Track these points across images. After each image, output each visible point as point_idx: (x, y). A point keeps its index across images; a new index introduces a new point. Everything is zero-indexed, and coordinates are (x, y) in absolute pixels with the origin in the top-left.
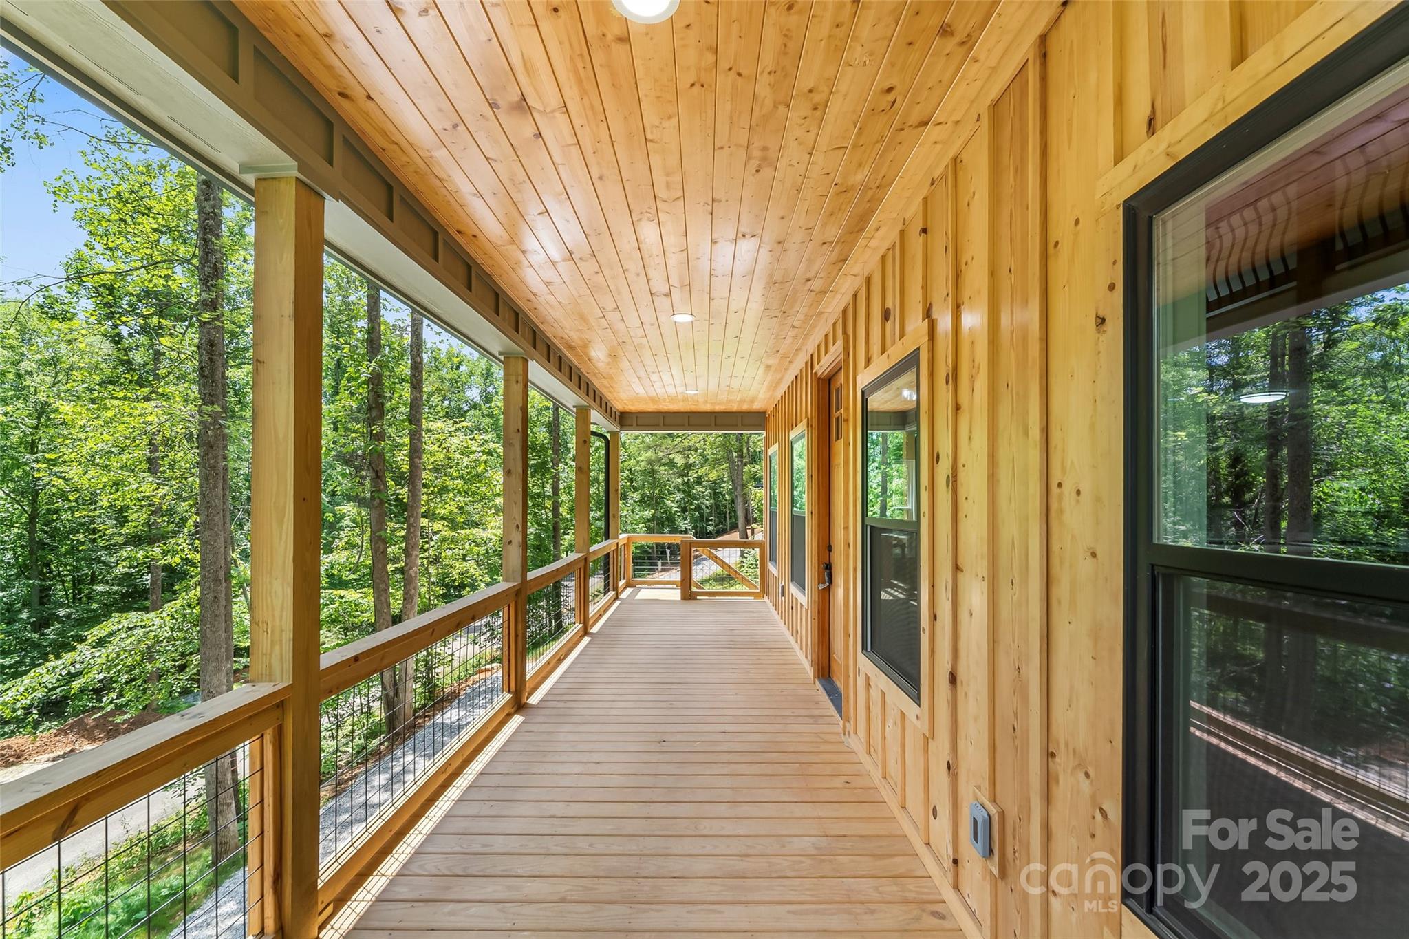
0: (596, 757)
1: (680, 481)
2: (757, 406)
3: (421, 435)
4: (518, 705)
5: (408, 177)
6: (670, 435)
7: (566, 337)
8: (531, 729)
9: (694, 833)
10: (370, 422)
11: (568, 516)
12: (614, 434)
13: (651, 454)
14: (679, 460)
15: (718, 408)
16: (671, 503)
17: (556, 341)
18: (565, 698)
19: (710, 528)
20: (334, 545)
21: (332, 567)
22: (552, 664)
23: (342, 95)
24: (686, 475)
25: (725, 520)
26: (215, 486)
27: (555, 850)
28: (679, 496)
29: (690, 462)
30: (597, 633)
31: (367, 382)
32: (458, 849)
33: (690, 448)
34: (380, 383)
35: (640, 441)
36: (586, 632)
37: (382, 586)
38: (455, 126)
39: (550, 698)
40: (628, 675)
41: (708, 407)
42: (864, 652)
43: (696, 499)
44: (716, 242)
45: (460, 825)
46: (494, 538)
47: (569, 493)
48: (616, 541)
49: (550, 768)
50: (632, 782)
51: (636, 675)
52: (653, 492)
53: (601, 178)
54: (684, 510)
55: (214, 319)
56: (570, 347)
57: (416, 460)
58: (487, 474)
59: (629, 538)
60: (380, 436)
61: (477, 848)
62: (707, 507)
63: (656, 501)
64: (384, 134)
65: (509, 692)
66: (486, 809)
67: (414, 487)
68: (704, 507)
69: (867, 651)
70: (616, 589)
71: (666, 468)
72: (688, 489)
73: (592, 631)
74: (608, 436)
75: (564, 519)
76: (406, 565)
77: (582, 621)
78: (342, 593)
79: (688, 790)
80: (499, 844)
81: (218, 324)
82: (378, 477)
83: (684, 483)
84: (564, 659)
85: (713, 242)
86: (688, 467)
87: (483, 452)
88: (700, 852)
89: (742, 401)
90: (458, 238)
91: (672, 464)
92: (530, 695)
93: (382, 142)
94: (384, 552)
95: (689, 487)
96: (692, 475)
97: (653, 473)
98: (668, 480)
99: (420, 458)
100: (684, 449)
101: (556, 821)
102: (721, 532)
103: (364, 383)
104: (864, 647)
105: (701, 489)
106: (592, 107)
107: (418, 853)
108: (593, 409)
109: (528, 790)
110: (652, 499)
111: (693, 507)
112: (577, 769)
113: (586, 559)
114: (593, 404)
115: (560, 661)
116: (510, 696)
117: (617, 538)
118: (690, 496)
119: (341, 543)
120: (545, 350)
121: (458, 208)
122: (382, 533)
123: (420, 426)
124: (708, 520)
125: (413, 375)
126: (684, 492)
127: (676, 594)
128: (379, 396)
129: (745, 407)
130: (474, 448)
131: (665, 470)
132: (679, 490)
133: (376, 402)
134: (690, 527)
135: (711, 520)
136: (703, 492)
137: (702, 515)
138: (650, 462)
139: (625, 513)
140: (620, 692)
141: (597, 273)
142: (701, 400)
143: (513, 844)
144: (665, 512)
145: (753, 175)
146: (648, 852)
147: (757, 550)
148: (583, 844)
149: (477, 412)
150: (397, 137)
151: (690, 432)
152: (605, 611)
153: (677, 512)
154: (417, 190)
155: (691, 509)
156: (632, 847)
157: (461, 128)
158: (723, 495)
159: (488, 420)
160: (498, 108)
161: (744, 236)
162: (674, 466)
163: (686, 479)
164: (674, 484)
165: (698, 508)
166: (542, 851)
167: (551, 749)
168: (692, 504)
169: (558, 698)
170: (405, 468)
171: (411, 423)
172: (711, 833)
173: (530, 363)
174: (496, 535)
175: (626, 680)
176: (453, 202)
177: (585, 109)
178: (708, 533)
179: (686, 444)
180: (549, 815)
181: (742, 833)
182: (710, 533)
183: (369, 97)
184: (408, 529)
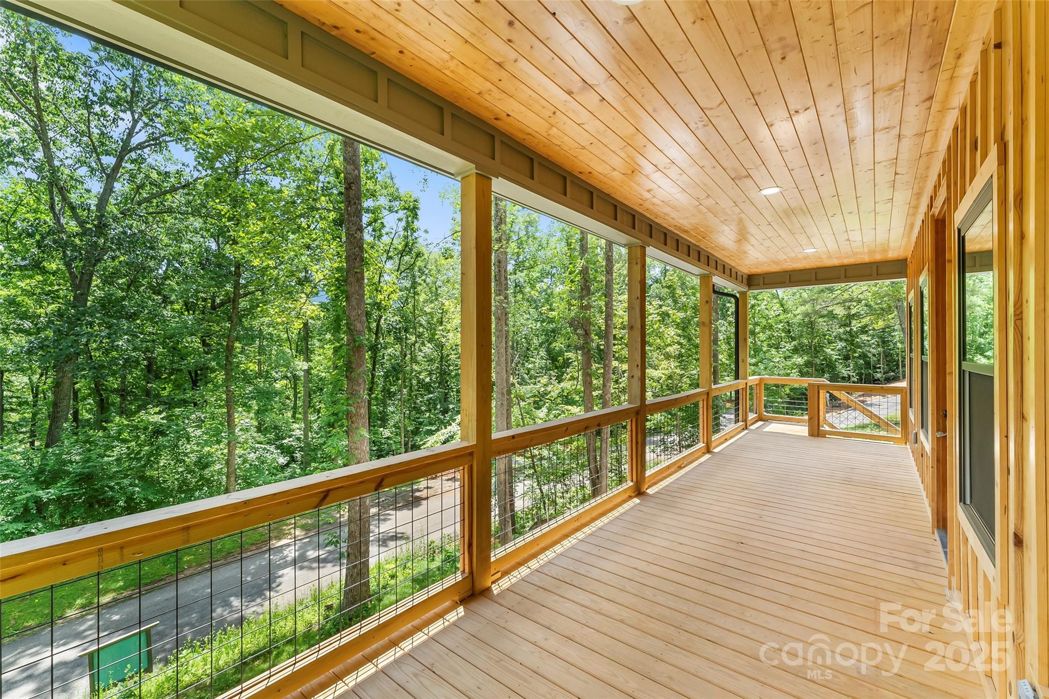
0: (681, 540)
1: (841, 330)
2: (892, 255)
3: (612, 305)
4: (639, 492)
5: (542, 150)
6: (829, 289)
7: (677, 224)
8: (641, 509)
9: (740, 617)
10: (582, 298)
11: (727, 362)
12: (744, 294)
13: (808, 308)
14: (840, 311)
15: (846, 261)
16: (832, 352)
17: (672, 229)
18: (674, 494)
19: (879, 376)
20: (564, 377)
21: (563, 391)
22: (673, 469)
23: (496, 119)
24: (849, 325)
25: (898, 368)
26: (501, 342)
27: (628, 588)
28: (841, 345)
29: (853, 312)
30: (717, 453)
31: (581, 272)
32: (571, 568)
33: (851, 300)
34: (587, 272)
35: (798, 296)
36: (708, 451)
37: (589, 405)
38: (554, 113)
39: (664, 492)
40: (730, 488)
41: (835, 262)
42: (962, 503)
43: (860, 347)
44: (772, 125)
45: (578, 555)
46: (663, 376)
47: (729, 343)
48: (746, 381)
49: (645, 538)
50: (703, 564)
51: (737, 489)
52: (812, 342)
53: (654, 110)
54: (847, 358)
55: (500, 248)
56: (686, 232)
57: (609, 322)
58: (661, 330)
59: (761, 379)
60: (588, 307)
61: (582, 571)
62: (874, 355)
63: (815, 349)
64: (522, 131)
65: (632, 481)
66: (595, 551)
67: (608, 340)
68: (869, 355)
69: (964, 503)
70: (745, 421)
71: (825, 319)
72: (850, 338)
73: (714, 450)
74: (738, 295)
75: (723, 364)
76: (603, 392)
77: (705, 442)
78: (569, 407)
79: (748, 584)
80: (596, 573)
81: (502, 250)
82: (586, 334)
83: (845, 333)
84: (684, 467)
85: (769, 126)
86: (850, 317)
87: (658, 314)
88: (739, 632)
89: (871, 252)
90: (580, 176)
91: (831, 316)
92: (649, 487)
93: (524, 136)
94: (591, 383)
95: (852, 336)
96: (856, 325)
97: (811, 325)
98: (828, 330)
99: (612, 320)
100: (845, 301)
101: (637, 572)
102: (888, 380)
103: (578, 274)
104: (962, 499)
105: (866, 338)
106: (629, 69)
107: (550, 562)
108: (714, 275)
109: (626, 547)
110: (810, 348)
111: (857, 355)
112: (664, 544)
113: (708, 394)
114: (714, 271)
115: (680, 468)
116: (632, 484)
117: (746, 379)
118: (853, 344)
119: (568, 377)
120: (662, 237)
121: (575, 159)
122: (589, 370)
123: (611, 299)
124: (875, 368)
125: (607, 265)
126: (846, 340)
127: (803, 430)
128: (587, 281)
129: (878, 257)
130: (651, 311)
131: (824, 322)
132: (841, 340)
133: (585, 285)
134: (854, 374)
135: (879, 368)
136: (868, 341)
137: (868, 364)
138: (807, 315)
139: (778, 359)
140: (720, 499)
141: (681, 174)
142: (824, 256)
143: (605, 577)
144: (825, 359)
145: (781, 63)
146: (695, 615)
147: (899, 396)
148: (649, 593)
149: (658, 285)
150: (530, 131)
151: (852, 284)
152: (731, 437)
153: (839, 359)
154: (549, 156)
155: (854, 357)
156: (684, 607)
157: (558, 113)
158: (895, 344)
159: (666, 290)
160: (573, 93)
161: (797, 112)
162: (834, 318)
163: (848, 329)
164: (834, 334)
165: (864, 356)
166: (620, 587)
167: (651, 526)
168: (855, 352)
169: (669, 493)
170: (603, 328)
171: (606, 297)
172: (754, 621)
173: (647, 248)
174: (665, 375)
175: (728, 491)
176: (570, 156)
177: (624, 72)
178: (876, 380)
179: (846, 296)
180: (633, 566)
181: (784, 631)
182: (878, 380)
183: (508, 115)
184: (604, 368)
